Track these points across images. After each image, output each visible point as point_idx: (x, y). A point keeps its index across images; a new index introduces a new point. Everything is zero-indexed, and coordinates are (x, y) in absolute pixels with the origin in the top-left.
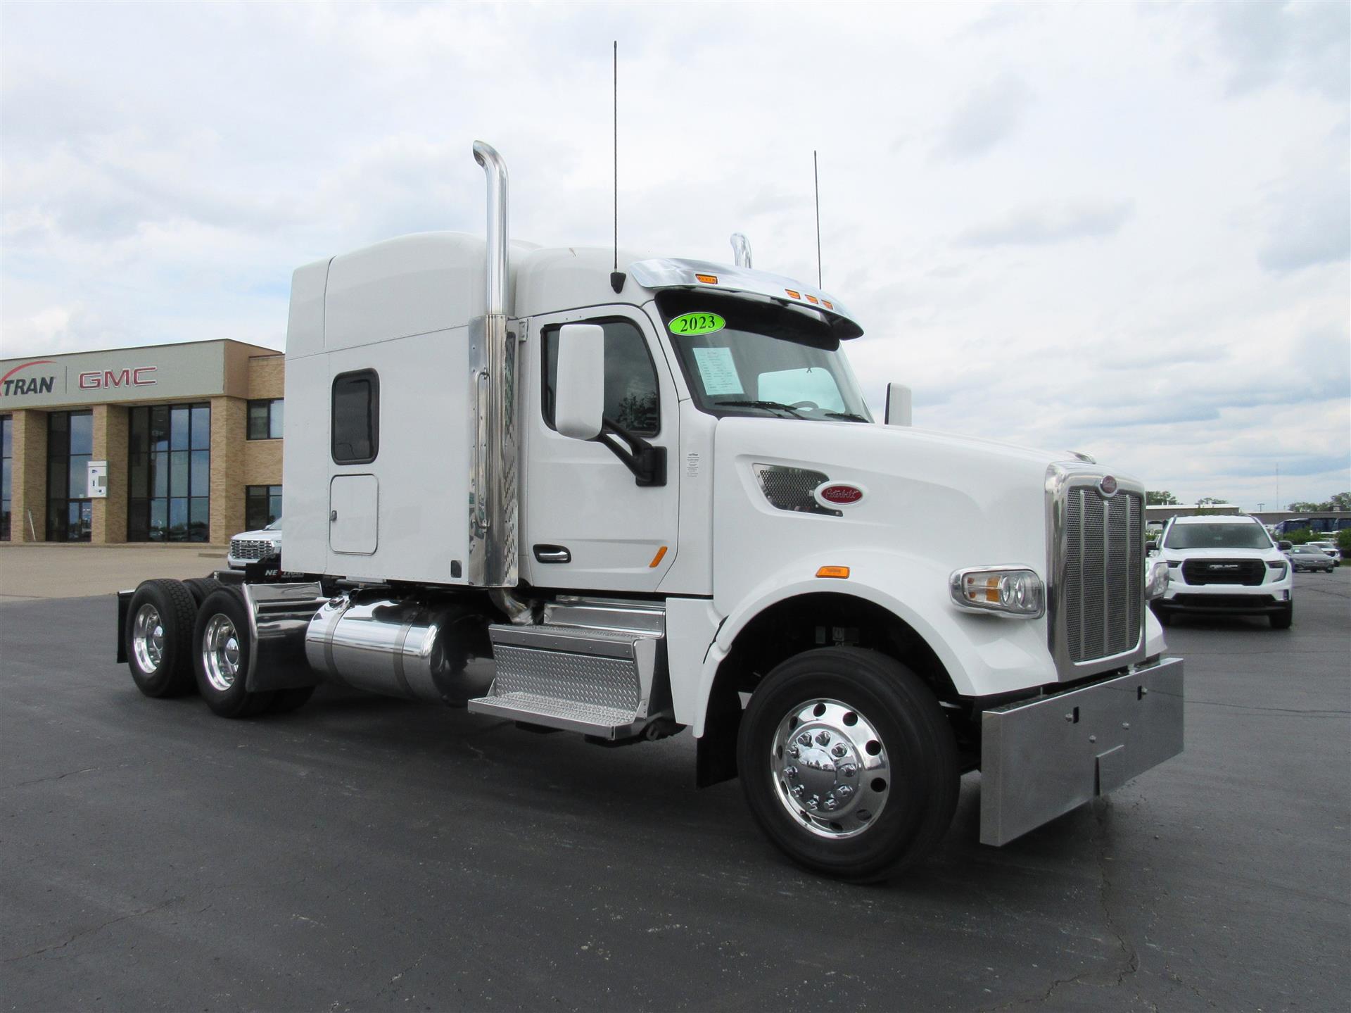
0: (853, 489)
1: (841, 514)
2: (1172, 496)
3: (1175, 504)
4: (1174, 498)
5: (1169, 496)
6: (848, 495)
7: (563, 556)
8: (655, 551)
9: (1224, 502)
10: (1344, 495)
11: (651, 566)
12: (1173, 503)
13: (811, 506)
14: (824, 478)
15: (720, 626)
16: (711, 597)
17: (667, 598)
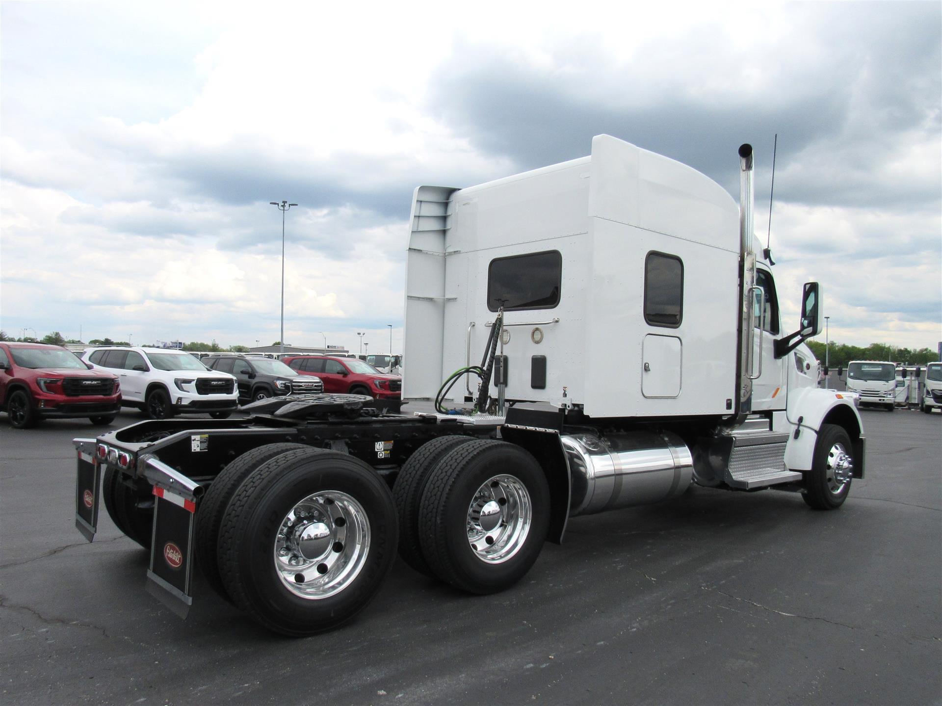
1: (807, 374)
6: (808, 367)
8: (775, 389)
11: (772, 397)
14: (805, 360)
15: (797, 423)
16: (786, 410)
17: (774, 412)
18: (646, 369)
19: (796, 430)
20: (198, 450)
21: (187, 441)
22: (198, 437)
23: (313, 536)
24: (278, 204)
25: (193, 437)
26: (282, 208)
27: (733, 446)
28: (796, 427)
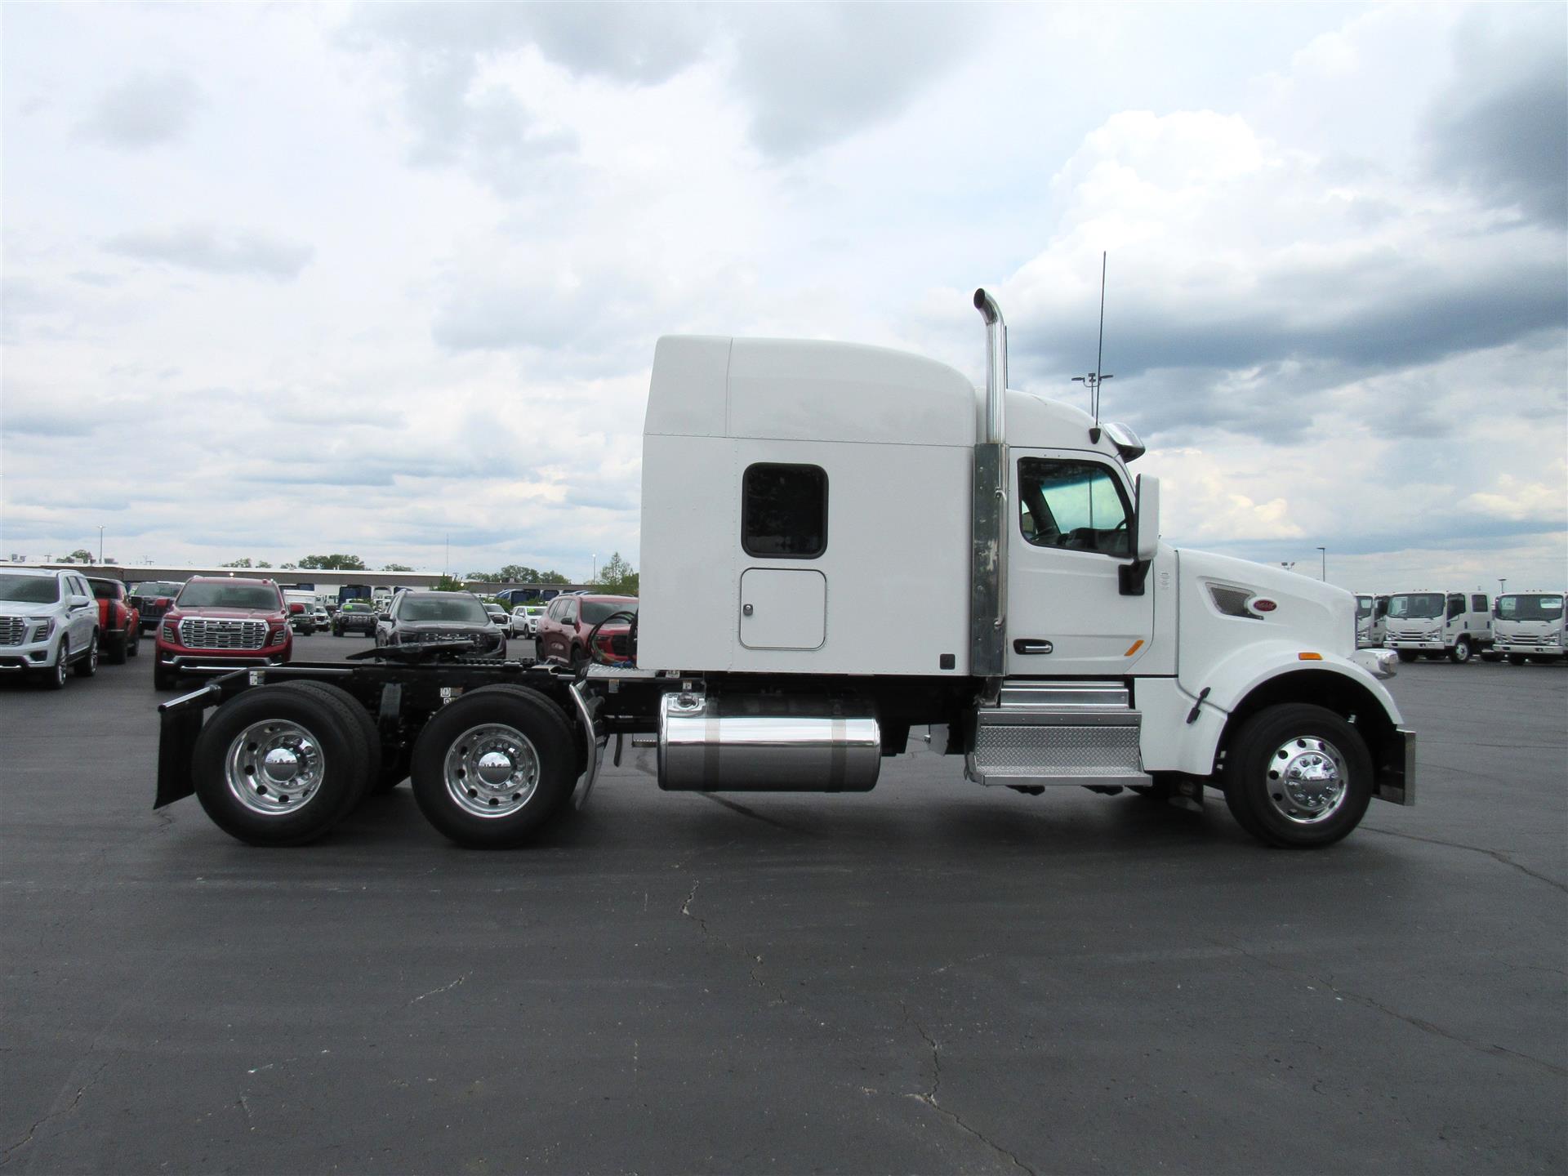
0: (1272, 603)
1: (1262, 618)
2: (361, 560)
3: (363, 570)
4: (363, 562)
5: (358, 560)
6: (1267, 606)
7: (1048, 649)
8: (1132, 643)
9: (408, 570)
10: (511, 567)
11: (1126, 655)
12: (361, 567)
13: (1244, 613)
14: (1255, 595)
15: (1198, 696)
16: (1176, 676)
17: (1136, 679)
18: (748, 611)
19: (1193, 709)
20: (256, 684)
21: (246, 675)
22: (255, 673)
23: (285, 761)
24: (1084, 379)
25: (251, 673)
26: (1090, 384)
27: (978, 724)
28: (1193, 703)
